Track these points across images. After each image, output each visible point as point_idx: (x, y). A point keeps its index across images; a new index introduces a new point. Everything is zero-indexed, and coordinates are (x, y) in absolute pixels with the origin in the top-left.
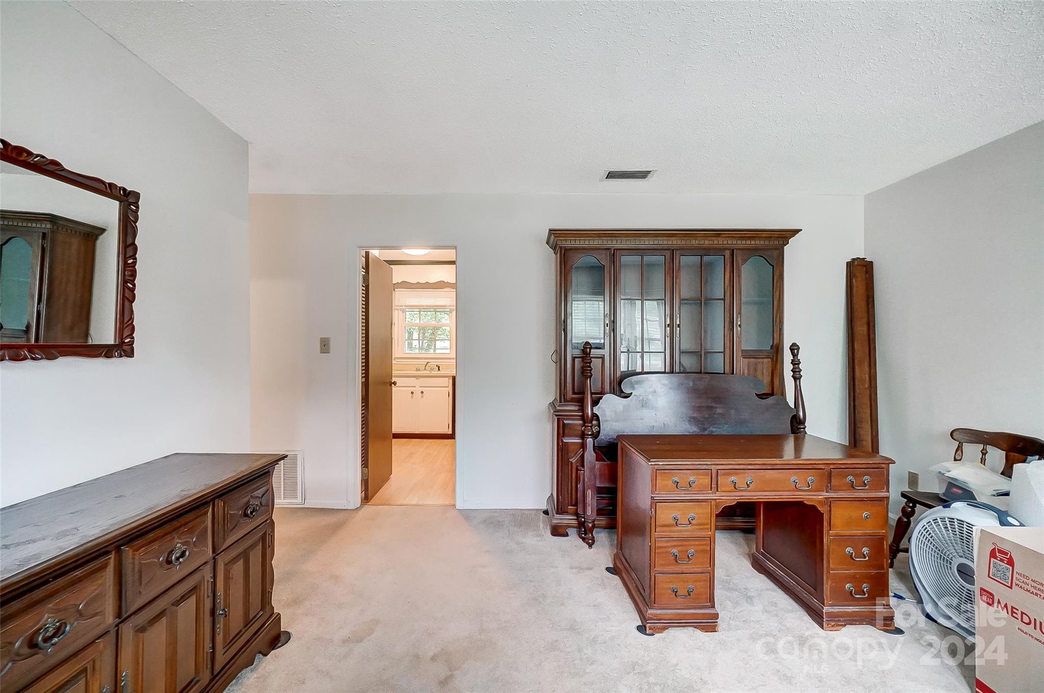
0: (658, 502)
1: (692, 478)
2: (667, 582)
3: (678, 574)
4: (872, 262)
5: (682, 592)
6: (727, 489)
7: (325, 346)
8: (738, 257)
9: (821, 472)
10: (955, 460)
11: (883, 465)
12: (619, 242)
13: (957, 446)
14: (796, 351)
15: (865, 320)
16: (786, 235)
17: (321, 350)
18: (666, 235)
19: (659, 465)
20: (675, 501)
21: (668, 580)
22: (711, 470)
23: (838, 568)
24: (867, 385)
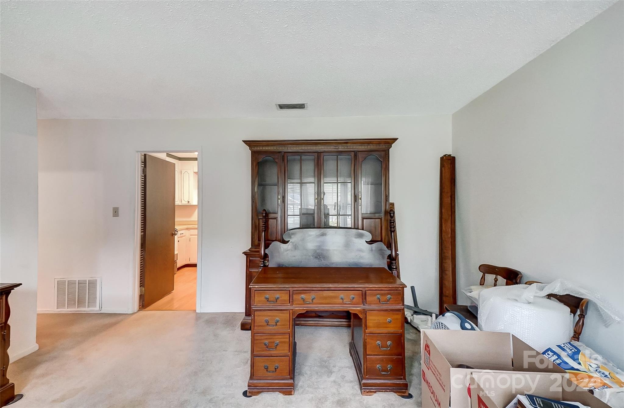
0: (255, 311)
1: (278, 296)
2: (262, 362)
3: (269, 357)
4: (454, 157)
5: (272, 368)
6: (299, 303)
7: (116, 212)
8: (360, 156)
9: (358, 293)
10: (481, 285)
11: (400, 288)
12: (286, 148)
13: (482, 276)
14: (392, 214)
15: (449, 194)
16: (389, 142)
17: (113, 215)
18: (315, 143)
19: (255, 287)
20: (266, 310)
21: (262, 361)
22: (290, 290)
23: (372, 354)
24: (449, 236)
